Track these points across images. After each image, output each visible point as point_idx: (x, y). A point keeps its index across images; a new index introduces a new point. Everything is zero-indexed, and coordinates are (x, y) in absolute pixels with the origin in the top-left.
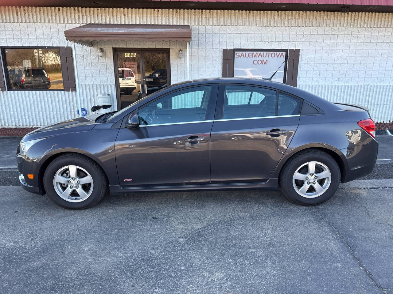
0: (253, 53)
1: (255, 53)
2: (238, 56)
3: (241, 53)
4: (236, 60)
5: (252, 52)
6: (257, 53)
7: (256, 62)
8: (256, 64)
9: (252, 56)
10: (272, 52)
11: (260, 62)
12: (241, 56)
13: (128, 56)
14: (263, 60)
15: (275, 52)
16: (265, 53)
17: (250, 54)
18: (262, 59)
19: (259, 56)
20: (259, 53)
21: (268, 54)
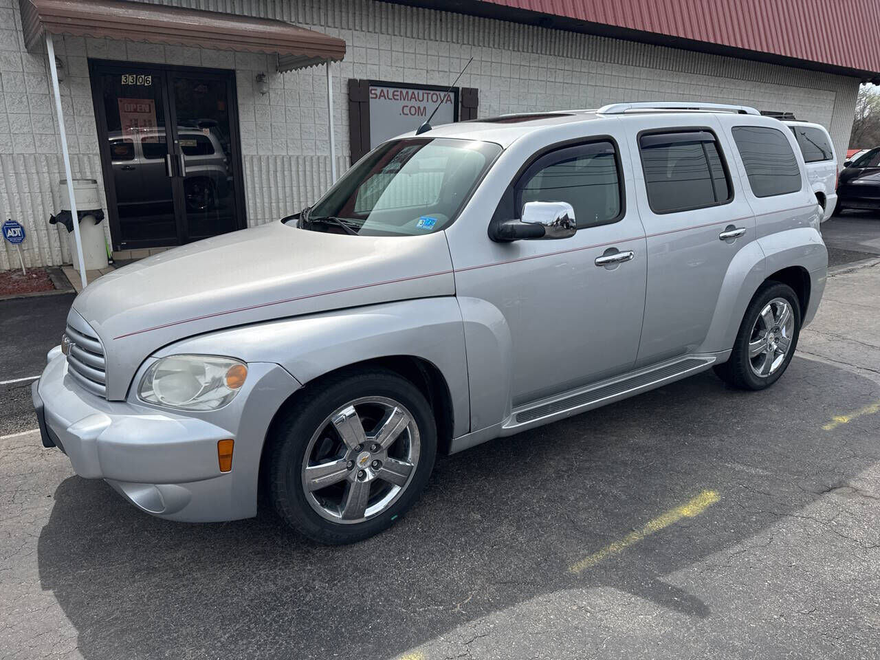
0: (401, 92)
1: (404, 91)
2: (375, 96)
3: (379, 89)
4: (374, 104)
5: (399, 90)
6: (407, 93)
7: (406, 110)
8: (407, 114)
9: (399, 97)
10: (432, 92)
11: (413, 111)
12: (380, 96)
13: (130, 84)
14: (419, 108)
15: (438, 93)
16: (421, 92)
17: (396, 93)
18: (417, 104)
19: (411, 98)
20: (410, 91)
21: (425, 95)
